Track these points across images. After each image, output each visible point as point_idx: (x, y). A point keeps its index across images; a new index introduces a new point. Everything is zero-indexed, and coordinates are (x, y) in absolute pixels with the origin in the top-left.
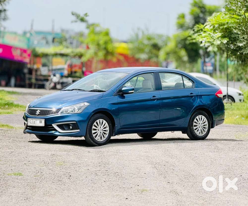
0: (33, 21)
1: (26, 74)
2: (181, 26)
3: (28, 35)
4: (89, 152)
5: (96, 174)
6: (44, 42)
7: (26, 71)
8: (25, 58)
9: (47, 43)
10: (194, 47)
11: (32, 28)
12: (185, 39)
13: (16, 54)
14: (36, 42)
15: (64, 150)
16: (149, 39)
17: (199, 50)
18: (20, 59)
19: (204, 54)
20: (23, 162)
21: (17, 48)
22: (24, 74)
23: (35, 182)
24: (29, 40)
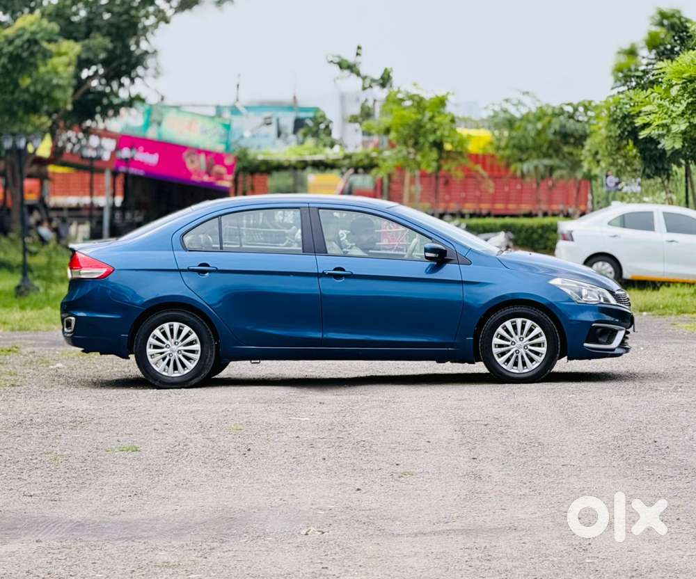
9: (280, 134)
14: (248, 133)
24: (229, 126)
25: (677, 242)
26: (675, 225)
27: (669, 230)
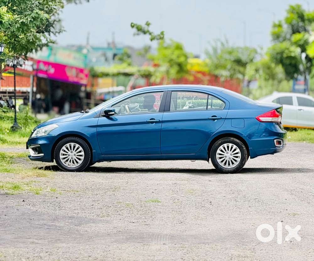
0: (89, 34)
1: (82, 98)
2: (277, 37)
3: (85, 51)
4: (209, 181)
5: (236, 200)
6: (103, 59)
7: (82, 95)
8: (81, 79)
9: (106, 60)
10: (293, 62)
11: (88, 43)
12: (282, 53)
13: (71, 75)
14: (94, 60)
15: (181, 179)
16: (230, 53)
17: (299, 65)
18: (76, 80)
19: (305, 70)
20: (149, 191)
21: (72, 68)
22: (80, 98)
23: (178, 208)
24: (86, 56)
25: (303, 110)
26: (302, 103)
27: (300, 105)
